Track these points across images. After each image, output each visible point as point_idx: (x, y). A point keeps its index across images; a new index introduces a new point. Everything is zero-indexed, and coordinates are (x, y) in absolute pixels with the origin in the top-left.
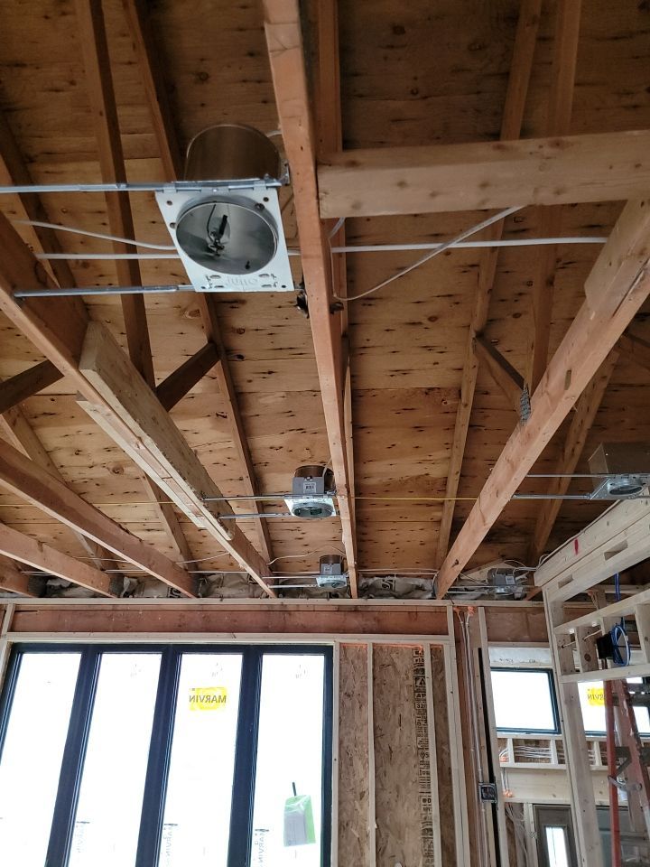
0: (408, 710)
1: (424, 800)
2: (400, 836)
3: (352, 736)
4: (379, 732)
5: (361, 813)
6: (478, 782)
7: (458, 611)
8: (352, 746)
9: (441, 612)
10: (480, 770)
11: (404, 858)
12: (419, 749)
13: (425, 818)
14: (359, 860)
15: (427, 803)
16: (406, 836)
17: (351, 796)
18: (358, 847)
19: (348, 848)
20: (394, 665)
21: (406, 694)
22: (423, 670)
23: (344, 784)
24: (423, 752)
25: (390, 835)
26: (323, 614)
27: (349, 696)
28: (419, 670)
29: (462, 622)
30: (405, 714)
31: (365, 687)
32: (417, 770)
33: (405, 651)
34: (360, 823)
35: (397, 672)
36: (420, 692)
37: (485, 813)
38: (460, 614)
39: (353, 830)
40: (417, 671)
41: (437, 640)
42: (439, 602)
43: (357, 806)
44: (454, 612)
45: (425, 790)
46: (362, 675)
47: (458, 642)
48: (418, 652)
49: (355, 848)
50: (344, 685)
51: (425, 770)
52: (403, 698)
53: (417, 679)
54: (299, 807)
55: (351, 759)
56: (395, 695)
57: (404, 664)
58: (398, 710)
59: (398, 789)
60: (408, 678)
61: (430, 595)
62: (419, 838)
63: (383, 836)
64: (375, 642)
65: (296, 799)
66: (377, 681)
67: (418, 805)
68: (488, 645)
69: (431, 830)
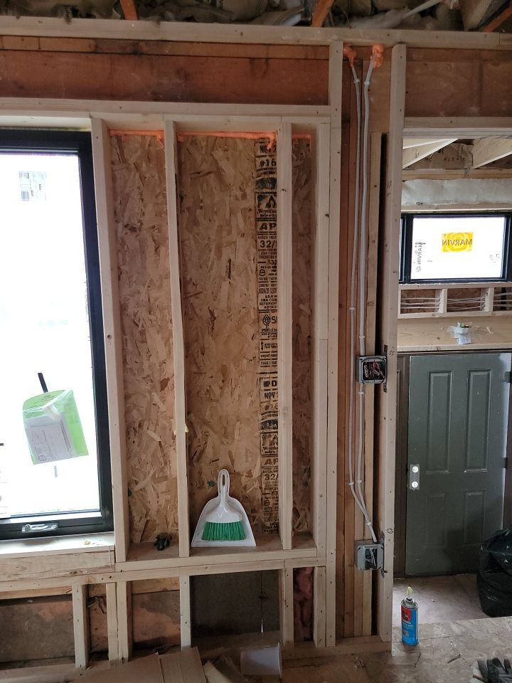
0: (243, 252)
1: (266, 384)
2: (226, 434)
3: (143, 297)
4: (191, 288)
5: (163, 408)
6: (357, 355)
7: (352, 57)
8: (143, 313)
9: (318, 56)
10: (362, 337)
11: (233, 462)
12: (260, 311)
13: (267, 407)
14: (163, 468)
15: (270, 387)
16: (237, 432)
17: (145, 387)
18: (159, 454)
19: (143, 457)
20: (219, 173)
21: (242, 226)
22: (274, 181)
23: (131, 370)
24: (267, 316)
25: (211, 433)
26: (63, 59)
27: (133, 229)
28: (267, 182)
29: (357, 81)
30: (239, 259)
31: (161, 214)
32: (256, 341)
33: (240, 145)
34: (162, 422)
35: (224, 185)
36: (266, 220)
37: (363, 396)
38: (356, 61)
39: (151, 433)
40: (261, 183)
41: (304, 115)
42: (315, 34)
43: (156, 399)
44: (346, 59)
45: (268, 370)
46: (158, 191)
47: (347, 121)
48: (266, 147)
49: (153, 455)
50: (124, 211)
51: (270, 341)
52: (234, 231)
53: (261, 198)
54: (53, 408)
55: (143, 333)
56: (220, 227)
57: (237, 171)
58: (227, 253)
59: (224, 371)
60: (244, 196)
61: (298, 18)
62: (257, 434)
63: (200, 436)
64: (179, 118)
65: (49, 398)
66: (188, 203)
67: (256, 390)
68: (406, 124)
69: (276, 422)
